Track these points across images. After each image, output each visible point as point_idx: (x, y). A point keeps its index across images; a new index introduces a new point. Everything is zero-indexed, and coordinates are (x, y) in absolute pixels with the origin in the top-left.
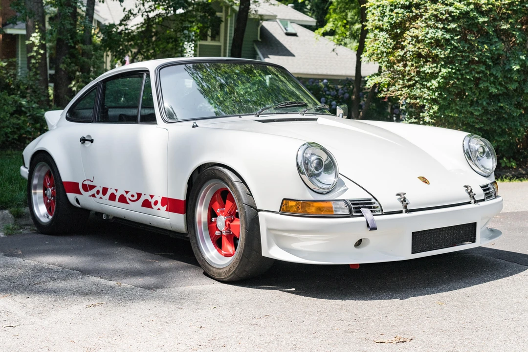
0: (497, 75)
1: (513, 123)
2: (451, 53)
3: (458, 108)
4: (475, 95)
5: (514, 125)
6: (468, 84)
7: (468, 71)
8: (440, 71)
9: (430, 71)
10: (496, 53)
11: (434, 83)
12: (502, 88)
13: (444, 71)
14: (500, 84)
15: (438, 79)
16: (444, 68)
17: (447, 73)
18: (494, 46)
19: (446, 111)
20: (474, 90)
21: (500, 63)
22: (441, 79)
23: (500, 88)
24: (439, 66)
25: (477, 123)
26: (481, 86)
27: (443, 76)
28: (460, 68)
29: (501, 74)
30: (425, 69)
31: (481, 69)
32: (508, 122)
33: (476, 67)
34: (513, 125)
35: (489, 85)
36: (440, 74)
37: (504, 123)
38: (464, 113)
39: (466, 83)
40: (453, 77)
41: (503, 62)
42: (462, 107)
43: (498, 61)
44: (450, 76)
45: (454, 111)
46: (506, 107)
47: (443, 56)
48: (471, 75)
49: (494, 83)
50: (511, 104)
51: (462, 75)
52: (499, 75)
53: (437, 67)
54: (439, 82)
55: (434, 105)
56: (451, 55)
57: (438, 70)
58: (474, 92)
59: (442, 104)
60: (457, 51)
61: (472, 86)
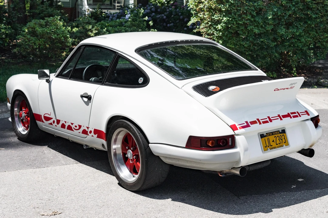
0: (259, 21)
1: (271, 51)
2: (230, 7)
3: (235, 42)
4: (246, 34)
5: (272, 52)
6: (241, 27)
7: (240, 19)
8: (223, 19)
9: (217, 19)
10: (258, 7)
11: (219, 27)
12: (263, 29)
13: (225, 19)
14: (262, 27)
15: (221, 24)
16: (225, 17)
17: (227, 20)
18: (256, 3)
19: (227, 44)
20: (244, 31)
21: (262, 13)
22: (223, 24)
23: (261, 29)
24: (222, 16)
25: (247, 51)
26: (249, 28)
27: (224, 22)
28: (235, 17)
29: (262, 21)
30: (215, 17)
31: (248, 17)
32: (268, 50)
33: (245, 17)
34: (270, 52)
35: (254, 28)
36: (223, 21)
37: (265, 51)
38: (238, 45)
39: (239, 26)
40: (230, 23)
41: (263, 12)
42: (238, 42)
43: (260, 12)
44: (229, 22)
45: (233, 44)
46: (265, 42)
47: (224, 10)
48: (242, 22)
49: (257, 26)
50: (269, 39)
51: (236, 21)
52: (260, 21)
53: (221, 17)
54: (222, 26)
55: (220, 40)
56: (229, 9)
57: (221, 18)
58: (245, 32)
59: (224, 39)
60: (233, 6)
61: (243, 28)
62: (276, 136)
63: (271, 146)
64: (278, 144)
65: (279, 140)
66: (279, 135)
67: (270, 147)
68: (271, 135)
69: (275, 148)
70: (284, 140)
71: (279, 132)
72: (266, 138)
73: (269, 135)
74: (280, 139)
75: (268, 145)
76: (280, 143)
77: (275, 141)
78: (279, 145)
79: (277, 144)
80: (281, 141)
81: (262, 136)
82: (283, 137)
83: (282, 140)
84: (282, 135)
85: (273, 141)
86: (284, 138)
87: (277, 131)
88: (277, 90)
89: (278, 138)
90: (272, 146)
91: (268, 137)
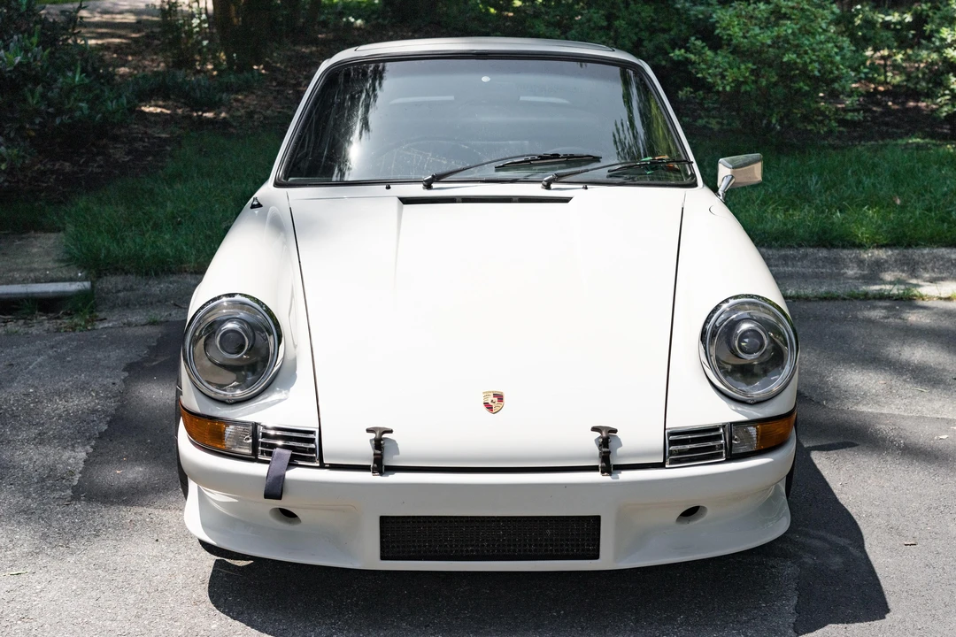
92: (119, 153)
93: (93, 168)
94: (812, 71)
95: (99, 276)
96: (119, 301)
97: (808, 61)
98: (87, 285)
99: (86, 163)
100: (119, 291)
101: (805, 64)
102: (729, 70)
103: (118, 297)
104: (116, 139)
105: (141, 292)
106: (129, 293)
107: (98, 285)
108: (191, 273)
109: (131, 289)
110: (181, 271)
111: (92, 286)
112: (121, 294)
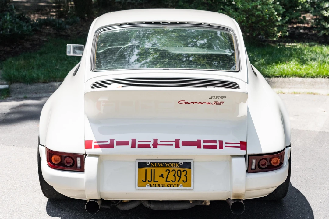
62: (171, 169)
63: (154, 181)
64: (169, 182)
65: (174, 175)
66: (176, 169)
67: (152, 183)
68: (161, 166)
69: (161, 186)
70: (183, 178)
71: (179, 165)
72: (149, 169)
73: (158, 165)
74: (176, 175)
75: (149, 178)
76: (174, 181)
77: (165, 176)
78: (171, 183)
79: (166, 181)
80: (177, 178)
81: (142, 165)
82: (184, 174)
83: (180, 177)
84: (182, 169)
85: (162, 176)
86: (185, 176)
87: (175, 163)
88: (185, 103)
89: (172, 174)
90: (157, 182)
91: (153, 168)
92: (28, 45)
93: (17, 49)
94: (266, 18)
95: (11, 83)
96: (17, 92)
97: (265, 14)
98: (7, 86)
99: (15, 48)
100: (17, 88)
101: (264, 16)
102: (238, 17)
103: (17, 90)
104: (27, 40)
105: (24, 89)
106: (21, 89)
107: (11, 86)
108: (42, 83)
109: (22, 88)
110: (39, 82)
111: (9, 86)
112: (18, 89)
